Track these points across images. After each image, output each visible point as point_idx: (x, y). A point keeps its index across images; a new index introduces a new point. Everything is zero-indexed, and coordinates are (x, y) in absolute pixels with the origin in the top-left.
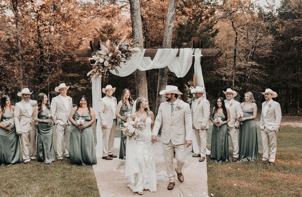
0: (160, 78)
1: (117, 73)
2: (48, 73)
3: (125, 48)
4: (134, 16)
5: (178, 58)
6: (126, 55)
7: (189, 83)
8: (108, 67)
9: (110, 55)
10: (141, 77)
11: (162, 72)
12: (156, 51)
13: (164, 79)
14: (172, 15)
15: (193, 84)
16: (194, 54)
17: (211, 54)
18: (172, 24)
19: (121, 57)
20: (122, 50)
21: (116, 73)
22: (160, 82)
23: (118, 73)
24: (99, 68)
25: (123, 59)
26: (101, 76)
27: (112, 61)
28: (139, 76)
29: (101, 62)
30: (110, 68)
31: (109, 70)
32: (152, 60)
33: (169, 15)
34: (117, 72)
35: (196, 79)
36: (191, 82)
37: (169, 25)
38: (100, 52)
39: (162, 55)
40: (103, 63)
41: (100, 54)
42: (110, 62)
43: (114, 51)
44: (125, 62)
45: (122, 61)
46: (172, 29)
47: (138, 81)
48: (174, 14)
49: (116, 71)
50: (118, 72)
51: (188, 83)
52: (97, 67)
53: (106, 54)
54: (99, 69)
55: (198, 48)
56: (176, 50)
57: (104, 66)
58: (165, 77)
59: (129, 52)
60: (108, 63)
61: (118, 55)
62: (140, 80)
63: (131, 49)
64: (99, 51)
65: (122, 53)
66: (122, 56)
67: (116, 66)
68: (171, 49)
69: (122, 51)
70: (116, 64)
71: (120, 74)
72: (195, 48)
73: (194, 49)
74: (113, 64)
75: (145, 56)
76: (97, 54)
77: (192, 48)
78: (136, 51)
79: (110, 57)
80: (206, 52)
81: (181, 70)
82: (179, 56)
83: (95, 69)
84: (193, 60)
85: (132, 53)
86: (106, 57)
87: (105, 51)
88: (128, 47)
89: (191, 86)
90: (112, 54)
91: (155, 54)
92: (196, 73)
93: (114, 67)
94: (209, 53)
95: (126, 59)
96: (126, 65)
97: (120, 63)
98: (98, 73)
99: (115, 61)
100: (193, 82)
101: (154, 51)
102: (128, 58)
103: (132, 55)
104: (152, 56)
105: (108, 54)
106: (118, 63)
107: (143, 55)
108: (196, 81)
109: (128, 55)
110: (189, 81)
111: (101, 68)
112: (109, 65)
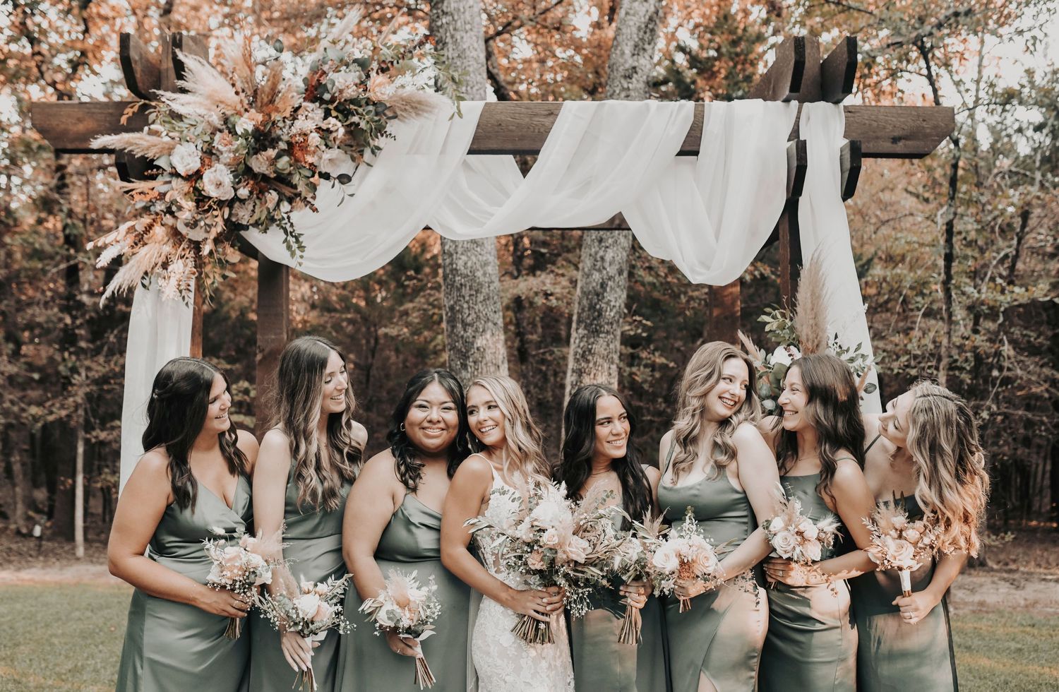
0: (581, 340)
1: (293, 254)
2: (82, 349)
3: (344, 82)
4: (445, 13)
5: (695, 164)
6: (353, 130)
7: (771, 321)
8: (230, 203)
9: (246, 124)
10: (476, 331)
11: (592, 307)
12: (553, 114)
13: (600, 346)
14: (642, 14)
15: (792, 329)
16: (795, 134)
17: (906, 138)
18: (642, 61)
19: (315, 139)
20: (327, 97)
21: (288, 253)
22: (577, 361)
23: (298, 253)
24: (172, 213)
25: (332, 159)
26: (181, 268)
27: (260, 164)
28: (465, 325)
29: (182, 170)
30: (243, 215)
31: (242, 233)
32: (525, 169)
33: (627, 14)
34: (295, 246)
35: (816, 297)
36: (783, 315)
37: (631, 62)
38: (179, 103)
39: (587, 140)
40: (198, 175)
41: (177, 117)
42: (243, 172)
43: (272, 101)
44: (345, 179)
45: (326, 176)
46: (641, 85)
47: (460, 351)
48: (652, 9)
49: (292, 240)
50: (301, 248)
51: (764, 318)
52: (160, 207)
53: (216, 120)
54: (168, 219)
55: (822, 103)
56: (680, 109)
57: (200, 199)
58: (608, 332)
59: (371, 108)
60: (228, 179)
61: (302, 124)
62: (469, 344)
63: (381, 88)
64: (169, 94)
65: (327, 114)
66: (325, 133)
67: (290, 201)
68: (648, 107)
69: (327, 102)
70: (288, 192)
71: (311, 259)
72: (802, 101)
73: (794, 103)
74: (261, 183)
75: (483, 147)
76: (152, 117)
77: (787, 101)
78: (420, 103)
79: (245, 135)
80: (875, 124)
81: (717, 238)
82: (696, 153)
83: (146, 220)
84: (795, 164)
85: (389, 114)
86: (218, 136)
87: (209, 97)
88: (368, 76)
89: (778, 344)
90: (260, 117)
91: (542, 135)
92: (816, 255)
93: (271, 205)
94: (896, 134)
95: (353, 159)
96: (352, 195)
97: (314, 187)
98: (167, 249)
99: (273, 162)
100: (791, 319)
101: (536, 115)
102: (367, 153)
103: (392, 127)
104: (526, 145)
105: (232, 119)
106: (296, 179)
107: (467, 142)
108: (813, 305)
109: (363, 125)
110: (768, 310)
111: (180, 208)
112: (236, 190)
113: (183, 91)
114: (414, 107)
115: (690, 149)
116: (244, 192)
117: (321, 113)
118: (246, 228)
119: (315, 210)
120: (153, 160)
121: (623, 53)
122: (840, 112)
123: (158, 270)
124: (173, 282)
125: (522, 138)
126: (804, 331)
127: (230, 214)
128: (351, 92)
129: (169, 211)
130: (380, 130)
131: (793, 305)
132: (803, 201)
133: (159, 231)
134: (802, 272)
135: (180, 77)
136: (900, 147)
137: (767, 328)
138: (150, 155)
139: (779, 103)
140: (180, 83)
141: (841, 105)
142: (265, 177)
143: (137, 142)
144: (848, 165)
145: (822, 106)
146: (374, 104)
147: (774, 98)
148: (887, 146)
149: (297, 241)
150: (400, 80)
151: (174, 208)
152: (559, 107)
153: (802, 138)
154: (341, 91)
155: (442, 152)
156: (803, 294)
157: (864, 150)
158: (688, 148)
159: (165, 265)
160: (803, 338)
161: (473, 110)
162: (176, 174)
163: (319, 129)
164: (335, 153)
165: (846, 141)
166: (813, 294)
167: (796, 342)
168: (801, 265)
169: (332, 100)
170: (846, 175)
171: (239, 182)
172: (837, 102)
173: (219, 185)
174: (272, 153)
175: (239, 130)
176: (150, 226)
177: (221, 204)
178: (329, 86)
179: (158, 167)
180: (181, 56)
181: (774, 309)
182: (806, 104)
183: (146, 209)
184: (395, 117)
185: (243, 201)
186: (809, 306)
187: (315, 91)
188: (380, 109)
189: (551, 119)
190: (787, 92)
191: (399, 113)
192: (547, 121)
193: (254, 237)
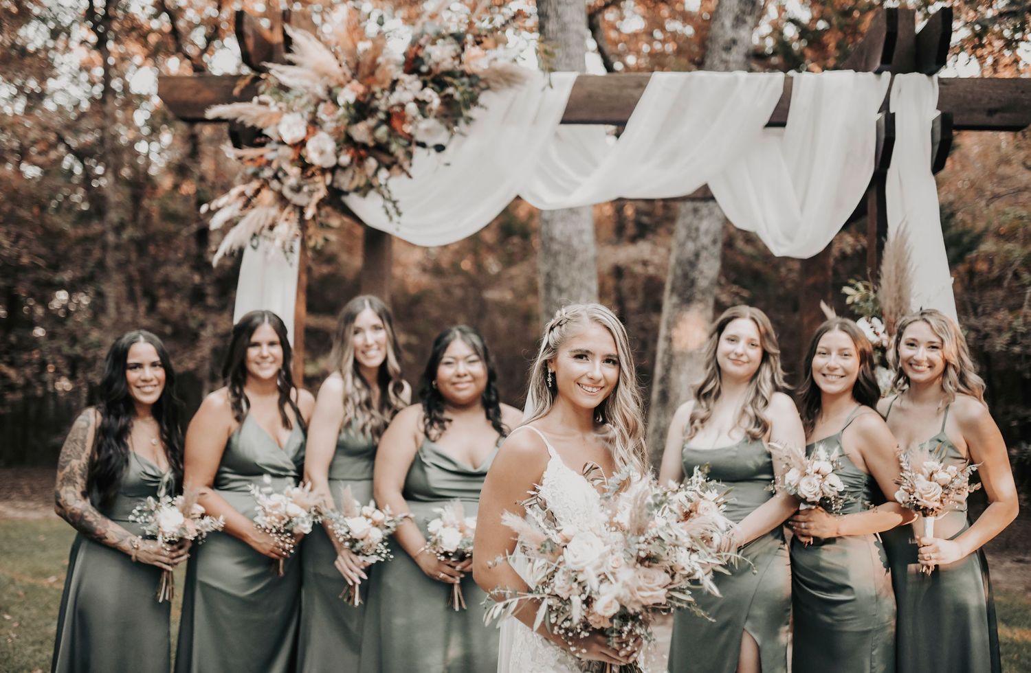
0: (674, 309)
1: (391, 219)
2: (209, 305)
3: (440, 55)
5: (781, 135)
6: (448, 101)
7: (853, 294)
8: (334, 170)
9: (348, 95)
10: (571, 295)
12: (641, 85)
15: (876, 301)
16: (885, 106)
17: (1002, 110)
18: (742, 33)
19: (412, 108)
20: (424, 69)
21: (386, 218)
22: (669, 329)
23: (395, 218)
24: (278, 179)
25: (426, 128)
26: (287, 229)
27: (360, 132)
28: (561, 292)
29: (288, 138)
30: (344, 181)
31: (343, 198)
34: (392, 211)
35: (901, 270)
36: (866, 288)
38: (286, 75)
39: (676, 111)
40: (303, 144)
41: (285, 89)
42: (345, 141)
43: (372, 73)
44: (440, 148)
45: (422, 145)
46: (741, 57)
49: (390, 205)
50: (399, 214)
51: (847, 290)
52: (267, 173)
53: (320, 91)
54: (275, 184)
55: (916, 73)
56: (770, 80)
57: (305, 166)
59: (465, 80)
60: (330, 146)
61: (399, 96)
63: (477, 60)
64: (277, 67)
65: (425, 85)
66: (421, 104)
67: (389, 168)
68: (736, 79)
69: (425, 74)
70: (387, 159)
71: (408, 226)
72: (894, 74)
73: (887, 75)
74: (361, 151)
75: (573, 117)
76: (262, 88)
77: (879, 72)
78: (512, 75)
79: (347, 106)
80: (970, 97)
81: (802, 209)
82: (783, 125)
83: (255, 184)
84: (883, 136)
85: (483, 85)
86: (322, 107)
87: (315, 70)
88: (463, 49)
89: (860, 316)
90: (361, 89)
91: (630, 106)
92: (902, 228)
93: (370, 172)
94: (993, 106)
95: (448, 128)
96: (448, 164)
97: (410, 155)
98: (274, 212)
99: (373, 130)
100: (875, 292)
101: (625, 87)
102: (462, 122)
103: (483, 98)
104: (616, 116)
105: (335, 91)
106: (394, 147)
107: (559, 113)
108: (897, 276)
109: (457, 96)
110: (852, 281)
111: (286, 174)
112: (338, 157)
113: (291, 63)
114: (507, 78)
115: (778, 120)
116: (345, 159)
117: (418, 84)
118: (347, 193)
119: (410, 177)
120: (261, 130)
121: (723, 25)
122: (933, 84)
123: (265, 231)
124: (278, 243)
125: (612, 109)
126: (887, 304)
127: (333, 181)
128: (448, 64)
129: (276, 177)
130: (473, 101)
131: (876, 277)
132: (892, 174)
133: (267, 196)
134: (886, 245)
135: (289, 51)
136: (995, 120)
137: (849, 301)
138: (259, 125)
139: (871, 75)
140: (288, 56)
141: (935, 77)
142: (364, 146)
143: (247, 112)
144: (938, 137)
145: (916, 78)
146: (469, 76)
147: (866, 70)
148: (981, 118)
149: (395, 206)
150: (492, 53)
151: (280, 174)
152: (648, 79)
153: (892, 111)
154: (437, 64)
155: (535, 122)
156: (887, 267)
157: (955, 122)
158: (776, 120)
159: (271, 228)
160: (886, 310)
161: (565, 82)
162: (282, 143)
163: (416, 100)
164: (431, 123)
165: (939, 113)
166: (897, 266)
167: (880, 315)
168: (886, 237)
169: (430, 72)
170: (937, 147)
171: (341, 150)
172: (930, 74)
173: (322, 153)
174: (371, 122)
175: (341, 101)
176: (258, 192)
177: (323, 171)
178: (426, 59)
179: (266, 136)
180: (289, 31)
181: (858, 281)
182: (899, 76)
183: (255, 175)
184: (488, 88)
185: (344, 168)
186: (893, 278)
187: (413, 64)
188: (474, 81)
189: (640, 90)
190: (878, 64)
191: (492, 84)
192: (635, 93)
193: (353, 202)
